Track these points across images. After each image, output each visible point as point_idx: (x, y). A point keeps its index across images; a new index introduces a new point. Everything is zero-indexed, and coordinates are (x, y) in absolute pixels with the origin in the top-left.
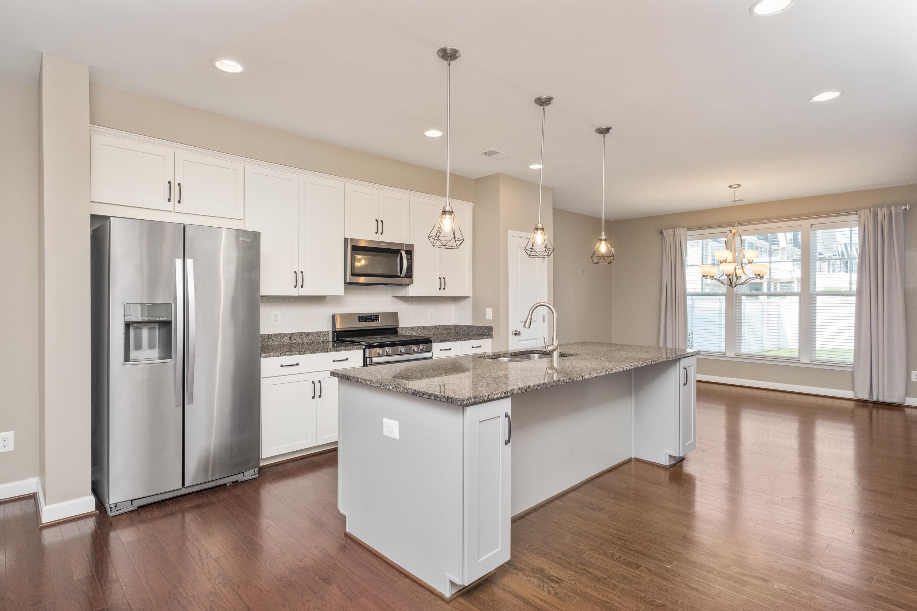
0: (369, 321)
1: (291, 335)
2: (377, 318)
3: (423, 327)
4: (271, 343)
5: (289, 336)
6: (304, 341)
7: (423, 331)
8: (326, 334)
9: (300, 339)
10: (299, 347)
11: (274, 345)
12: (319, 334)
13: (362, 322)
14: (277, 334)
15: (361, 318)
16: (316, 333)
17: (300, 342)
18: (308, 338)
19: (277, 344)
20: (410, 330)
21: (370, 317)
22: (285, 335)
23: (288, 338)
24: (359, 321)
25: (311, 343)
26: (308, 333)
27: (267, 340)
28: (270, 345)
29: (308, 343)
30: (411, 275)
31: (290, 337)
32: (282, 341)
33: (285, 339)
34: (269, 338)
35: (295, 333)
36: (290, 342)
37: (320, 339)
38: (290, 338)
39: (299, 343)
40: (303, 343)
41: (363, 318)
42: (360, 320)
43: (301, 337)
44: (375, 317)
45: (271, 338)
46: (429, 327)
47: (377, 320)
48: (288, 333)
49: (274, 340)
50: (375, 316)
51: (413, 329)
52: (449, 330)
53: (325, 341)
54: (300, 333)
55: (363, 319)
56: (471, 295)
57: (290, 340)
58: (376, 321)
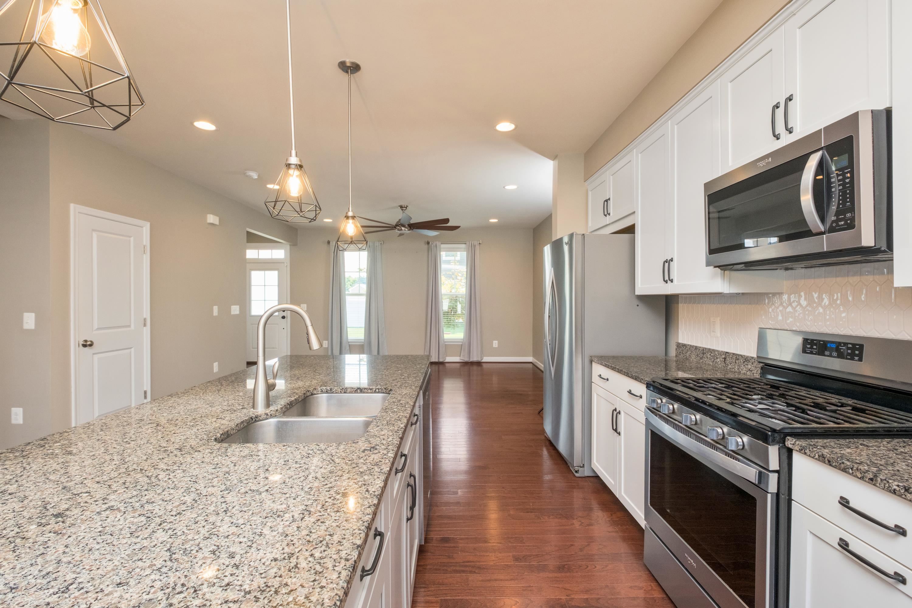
0: (830, 356)
2: (857, 352)
4: (705, 360)
5: (724, 356)
13: (811, 353)
15: (809, 344)
21: (834, 346)
23: (722, 359)
24: (804, 351)
27: (702, 355)
30: (853, 219)
33: (719, 359)
38: (725, 360)
41: (816, 344)
42: (807, 347)
43: (737, 362)
44: (848, 348)
47: (857, 358)
50: (850, 346)
55: (815, 347)
58: (852, 359)
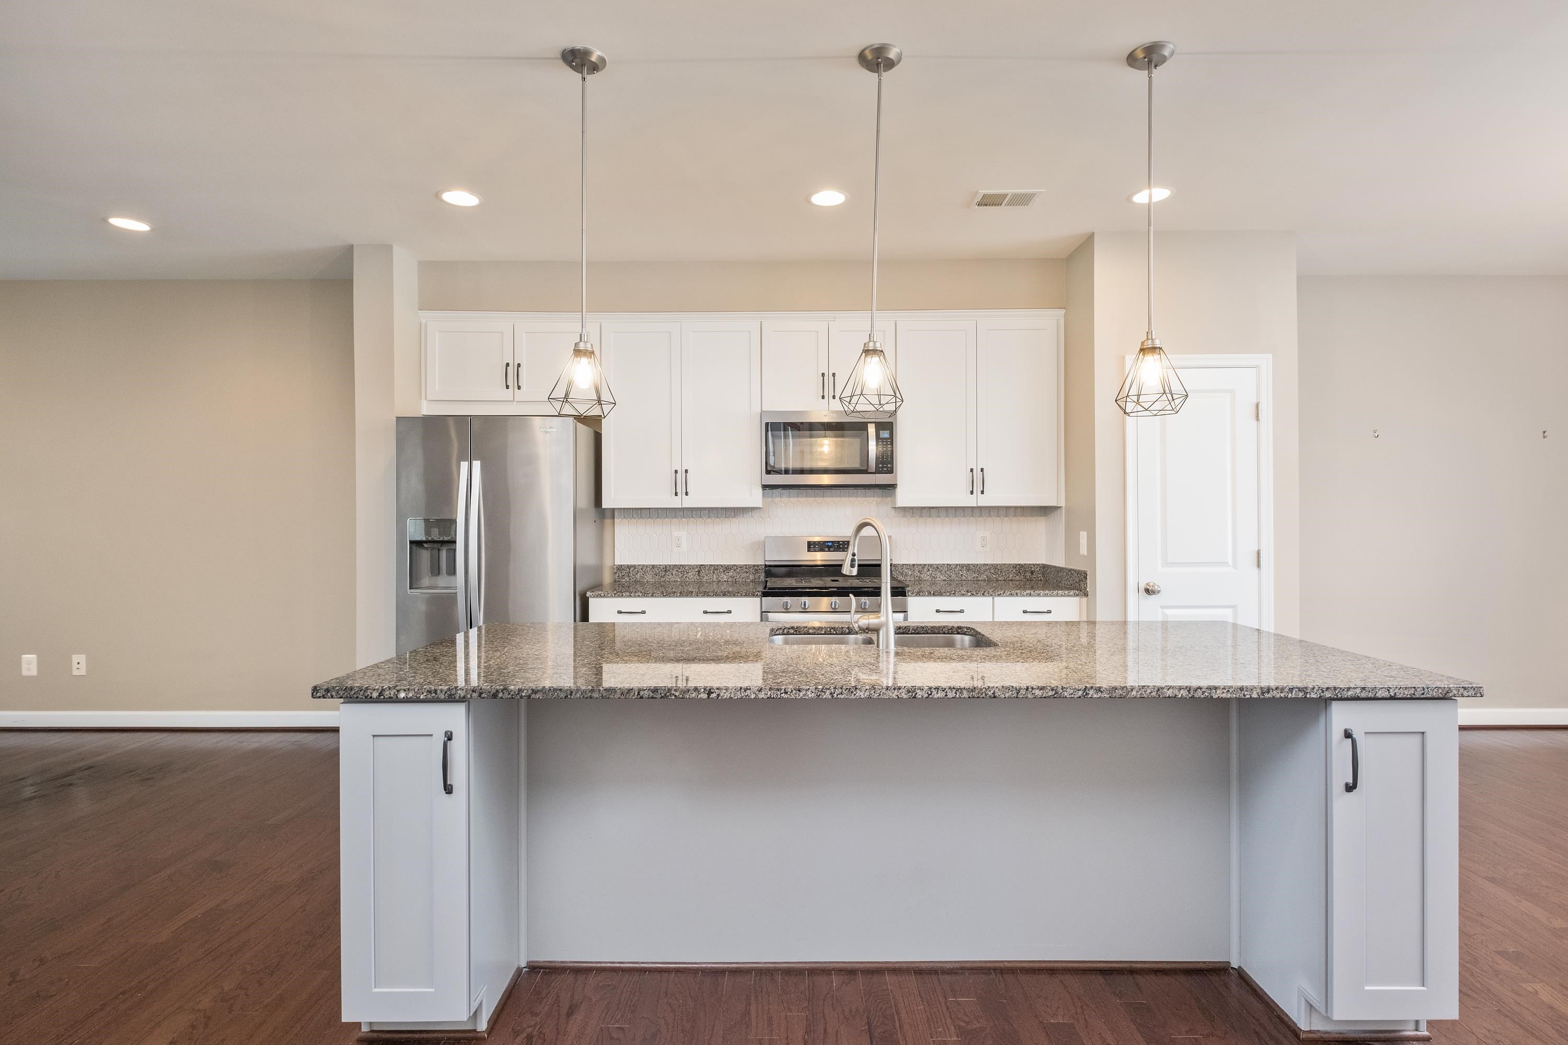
0: (829, 551)
1: (700, 569)
2: (846, 546)
3: (962, 566)
4: (670, 577)
5: (696, 570)
6: (722, 578)
7: (961, 573)
8: (760, 569)
9: (714, 575)
10: (713, 587)
11: (674, 581)
12: (746, 568)
13: (815, 551)
14: (678, 565)
15: (811, 545)
16: (741, 567)
17: (714, 579)
18: (727, 574)
19: (679, 580)
20: (931, 569)
21: (830, 544)
22: (691, 567)
23: (695, 573)
24: (809, 551)
25: (733, 581)
26: (728, 566)
27: (664, 573)
28: (668, 581)
29: (728, 581)
30: (892, 468)
31: (699, 572)
32: (686, 577)
33: (690, 574)
34: (666, 571)
35: (707, 565)
36: (698, 578)
37: (749, 577)
39: (713, 581)
40: (720, 581)
41: (819, 545)
42: (811, 548)
43: (715, 572)
44: (841, 545)
45: (669, 571)
46: (976, 566)
48: (695, 565)
49: (674, 573)
51: (937, 568)
52: (1028, 574)
53: (757, 580)
54: (715, 565)
55: (817, 546)
56: (1062, 504)
57: (699, 576)
58: (842, 551)
